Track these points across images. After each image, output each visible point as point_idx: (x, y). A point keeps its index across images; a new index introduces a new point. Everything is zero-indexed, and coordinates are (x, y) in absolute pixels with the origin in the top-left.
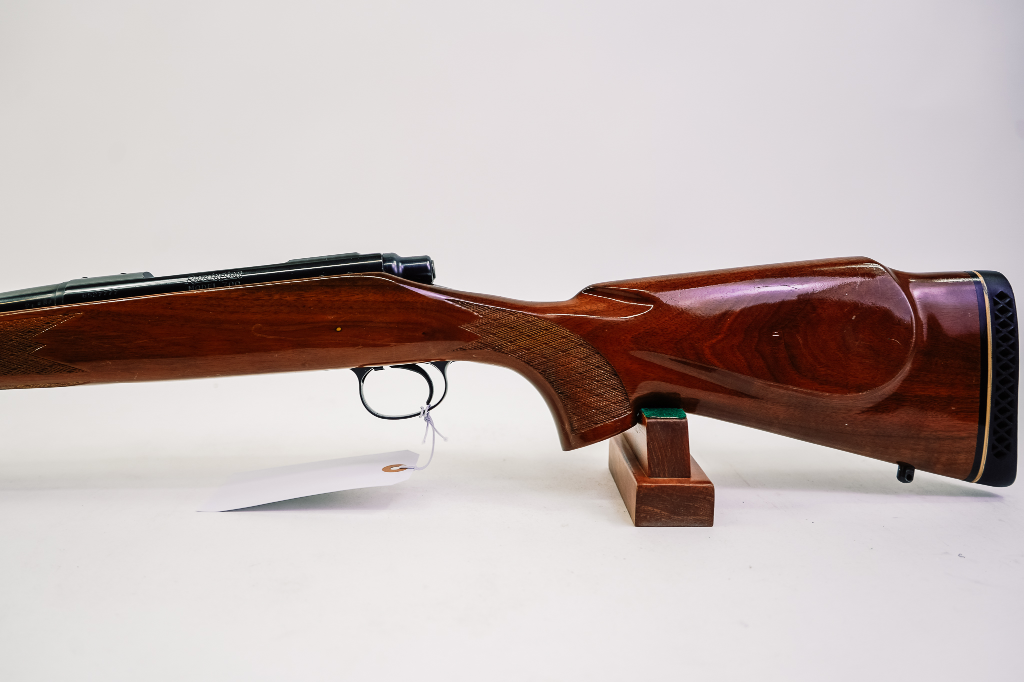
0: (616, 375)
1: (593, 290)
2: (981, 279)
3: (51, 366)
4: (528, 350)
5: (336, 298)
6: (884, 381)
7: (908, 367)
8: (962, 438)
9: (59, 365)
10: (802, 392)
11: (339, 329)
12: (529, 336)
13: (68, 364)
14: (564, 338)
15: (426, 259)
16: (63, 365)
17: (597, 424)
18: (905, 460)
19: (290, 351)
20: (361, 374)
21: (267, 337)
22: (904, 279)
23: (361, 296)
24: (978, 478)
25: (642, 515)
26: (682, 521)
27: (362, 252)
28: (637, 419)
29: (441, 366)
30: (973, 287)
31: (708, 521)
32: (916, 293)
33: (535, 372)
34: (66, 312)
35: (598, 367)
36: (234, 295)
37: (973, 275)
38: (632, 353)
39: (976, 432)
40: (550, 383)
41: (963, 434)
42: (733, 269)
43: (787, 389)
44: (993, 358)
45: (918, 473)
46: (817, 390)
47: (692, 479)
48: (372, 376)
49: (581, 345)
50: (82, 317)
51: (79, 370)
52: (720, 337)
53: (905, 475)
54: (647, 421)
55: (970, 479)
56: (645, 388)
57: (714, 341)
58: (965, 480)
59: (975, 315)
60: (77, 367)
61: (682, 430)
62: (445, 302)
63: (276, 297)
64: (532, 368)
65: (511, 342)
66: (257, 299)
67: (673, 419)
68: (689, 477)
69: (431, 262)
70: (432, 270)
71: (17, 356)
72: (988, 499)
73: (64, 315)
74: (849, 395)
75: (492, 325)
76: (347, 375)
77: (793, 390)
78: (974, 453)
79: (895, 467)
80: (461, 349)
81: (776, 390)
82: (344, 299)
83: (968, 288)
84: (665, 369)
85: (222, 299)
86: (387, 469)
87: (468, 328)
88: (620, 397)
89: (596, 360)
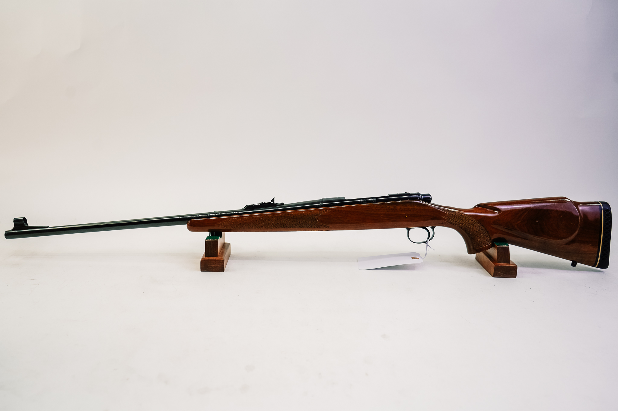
0: (487, 232)
1: (479, 205)
2: (601, 204)
3: (321, 226)
4: (461, 224)
5: (406, 208)
6: (569, 236)
7: (577, 232)
8: (592, 254)
9: (324, 225)
10: (544, 239)
11: (406, 217)
12: (461, 220)
13: (327, 225)
14: (472, 220)
15: (429, 195)
16: (325, 225)
17: (481, 247)
18: (574, 260)
19: (391, 222)
20: (409, 229)
21: (385, 219)
22: (577, 204)
23: (413, 207)
24: (596, 266)
25: (496, 274)
26: (507, 276)
27: (411, 193)
28: (493, 245)
29: (433, 228)
30: (598, 207)
31: (515, 276)
32: (580, 208)
33: (463, 230)
34: (326, 210)
35: (482, 230)
36: (375, 206)
37: (598, 203)
38: (491, 225)
39: (597, 252)
40: (467, 234)
41: (593, 253)
42: (522, 200)
43: (539, 238)
44: (603, 230)
45: (578, 264)
46: (549, 238)
47: (510, 264)
48: (412, 230)
49: (477, 223)
50: (331, 211)
51: (329, 227)
52: (520, 222)
53: (574, 264)
54: (497, 246)
55: (594, 266)
56: (495, 236)
57: (518, 223)
58: (592, 266)
59: (598, 216)
60: (329, 226)
61: (508, 249)
62: (437, 209)
63: (388, 207)
64: (462, 229)
65: (456, 221)
66: (383, 207)
67: (505, 246)
68: (509, 263)
69: (431, 196)
70: (431, 198)
71: (312, 222)
72: (599, 272)
73: (325, 210)
74: (558, 240)
75: (451, 216)
76: (405, 230)
77: (541, 238)
78: (596, 258)
79: (571, 262)
80: (441, 223)
81: (536, 238)
82: (408, 208)
83: (597, 207)
84: (502, 231)
85: (372, 207)
86: (413, 258)
87: (443, 217)
88: (489, 239)
89: (482, 227)
